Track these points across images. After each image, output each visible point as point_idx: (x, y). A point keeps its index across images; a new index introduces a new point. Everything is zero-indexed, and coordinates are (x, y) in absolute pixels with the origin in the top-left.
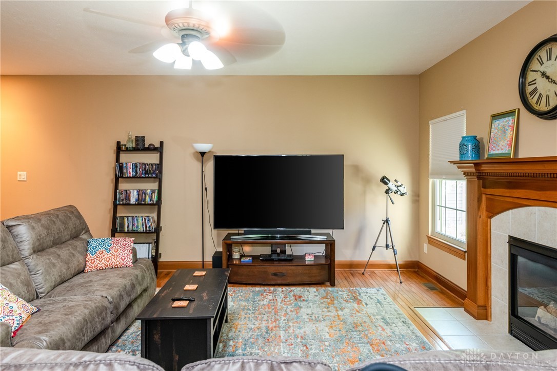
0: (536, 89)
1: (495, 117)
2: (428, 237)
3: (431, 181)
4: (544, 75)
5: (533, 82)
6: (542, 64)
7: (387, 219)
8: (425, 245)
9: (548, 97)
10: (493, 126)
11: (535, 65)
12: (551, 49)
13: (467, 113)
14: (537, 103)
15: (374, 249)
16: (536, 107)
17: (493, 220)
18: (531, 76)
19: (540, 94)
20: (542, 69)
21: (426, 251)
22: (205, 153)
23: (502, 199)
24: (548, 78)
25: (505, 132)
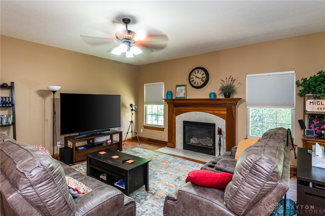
0: (194, 80)
1: (177, 86)
2: (144, 126)
3: (145, 105)
4: (196, 77)
5: (193, 78)
6: (196, 74)
7: (132, 121)
8: (142, 130)
9: (198, 83)
10: (177, 89)
11: (193, 73)
12: (199, 71)
13: (164, 83)
14: (194, 84)
15: (127, 134)
16: (194, 85)
17: (176, 117)
18: (192, 76)
19: (195, 82)
20: (196, 75)
21: (142, 131)
22: (56, 91)
23: (181, 110)
24: (198, 78)
25: (182, 91)
